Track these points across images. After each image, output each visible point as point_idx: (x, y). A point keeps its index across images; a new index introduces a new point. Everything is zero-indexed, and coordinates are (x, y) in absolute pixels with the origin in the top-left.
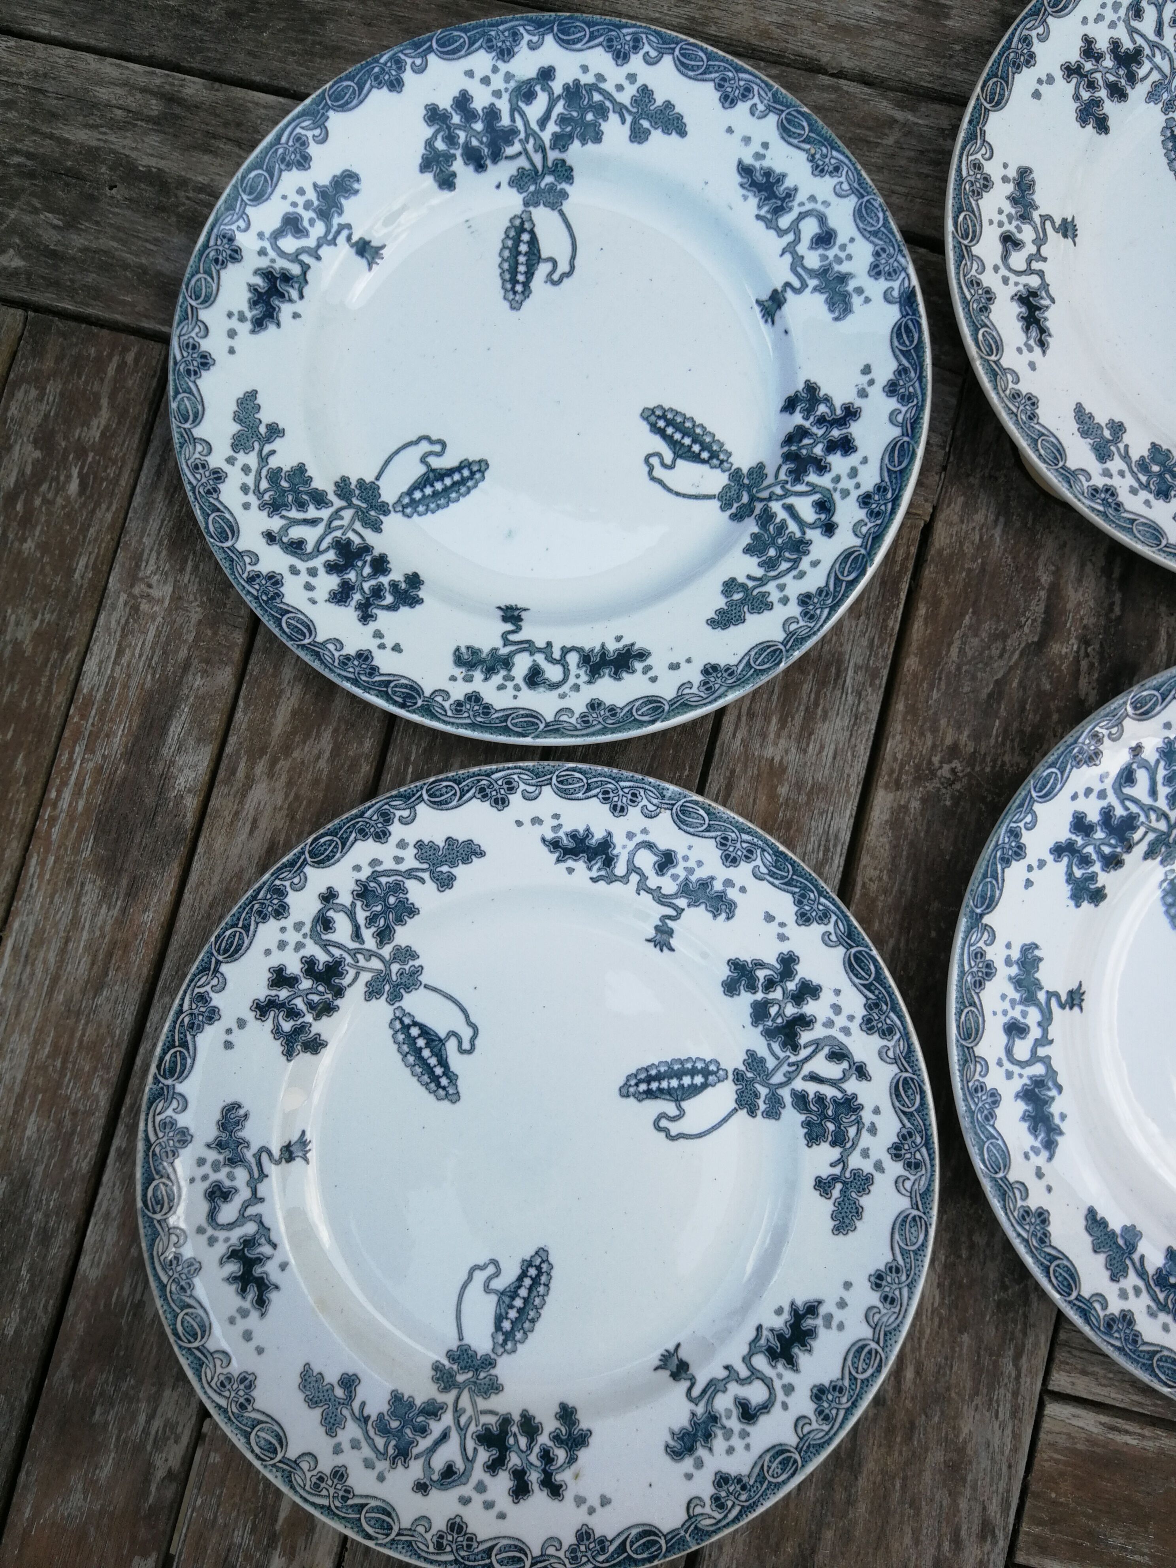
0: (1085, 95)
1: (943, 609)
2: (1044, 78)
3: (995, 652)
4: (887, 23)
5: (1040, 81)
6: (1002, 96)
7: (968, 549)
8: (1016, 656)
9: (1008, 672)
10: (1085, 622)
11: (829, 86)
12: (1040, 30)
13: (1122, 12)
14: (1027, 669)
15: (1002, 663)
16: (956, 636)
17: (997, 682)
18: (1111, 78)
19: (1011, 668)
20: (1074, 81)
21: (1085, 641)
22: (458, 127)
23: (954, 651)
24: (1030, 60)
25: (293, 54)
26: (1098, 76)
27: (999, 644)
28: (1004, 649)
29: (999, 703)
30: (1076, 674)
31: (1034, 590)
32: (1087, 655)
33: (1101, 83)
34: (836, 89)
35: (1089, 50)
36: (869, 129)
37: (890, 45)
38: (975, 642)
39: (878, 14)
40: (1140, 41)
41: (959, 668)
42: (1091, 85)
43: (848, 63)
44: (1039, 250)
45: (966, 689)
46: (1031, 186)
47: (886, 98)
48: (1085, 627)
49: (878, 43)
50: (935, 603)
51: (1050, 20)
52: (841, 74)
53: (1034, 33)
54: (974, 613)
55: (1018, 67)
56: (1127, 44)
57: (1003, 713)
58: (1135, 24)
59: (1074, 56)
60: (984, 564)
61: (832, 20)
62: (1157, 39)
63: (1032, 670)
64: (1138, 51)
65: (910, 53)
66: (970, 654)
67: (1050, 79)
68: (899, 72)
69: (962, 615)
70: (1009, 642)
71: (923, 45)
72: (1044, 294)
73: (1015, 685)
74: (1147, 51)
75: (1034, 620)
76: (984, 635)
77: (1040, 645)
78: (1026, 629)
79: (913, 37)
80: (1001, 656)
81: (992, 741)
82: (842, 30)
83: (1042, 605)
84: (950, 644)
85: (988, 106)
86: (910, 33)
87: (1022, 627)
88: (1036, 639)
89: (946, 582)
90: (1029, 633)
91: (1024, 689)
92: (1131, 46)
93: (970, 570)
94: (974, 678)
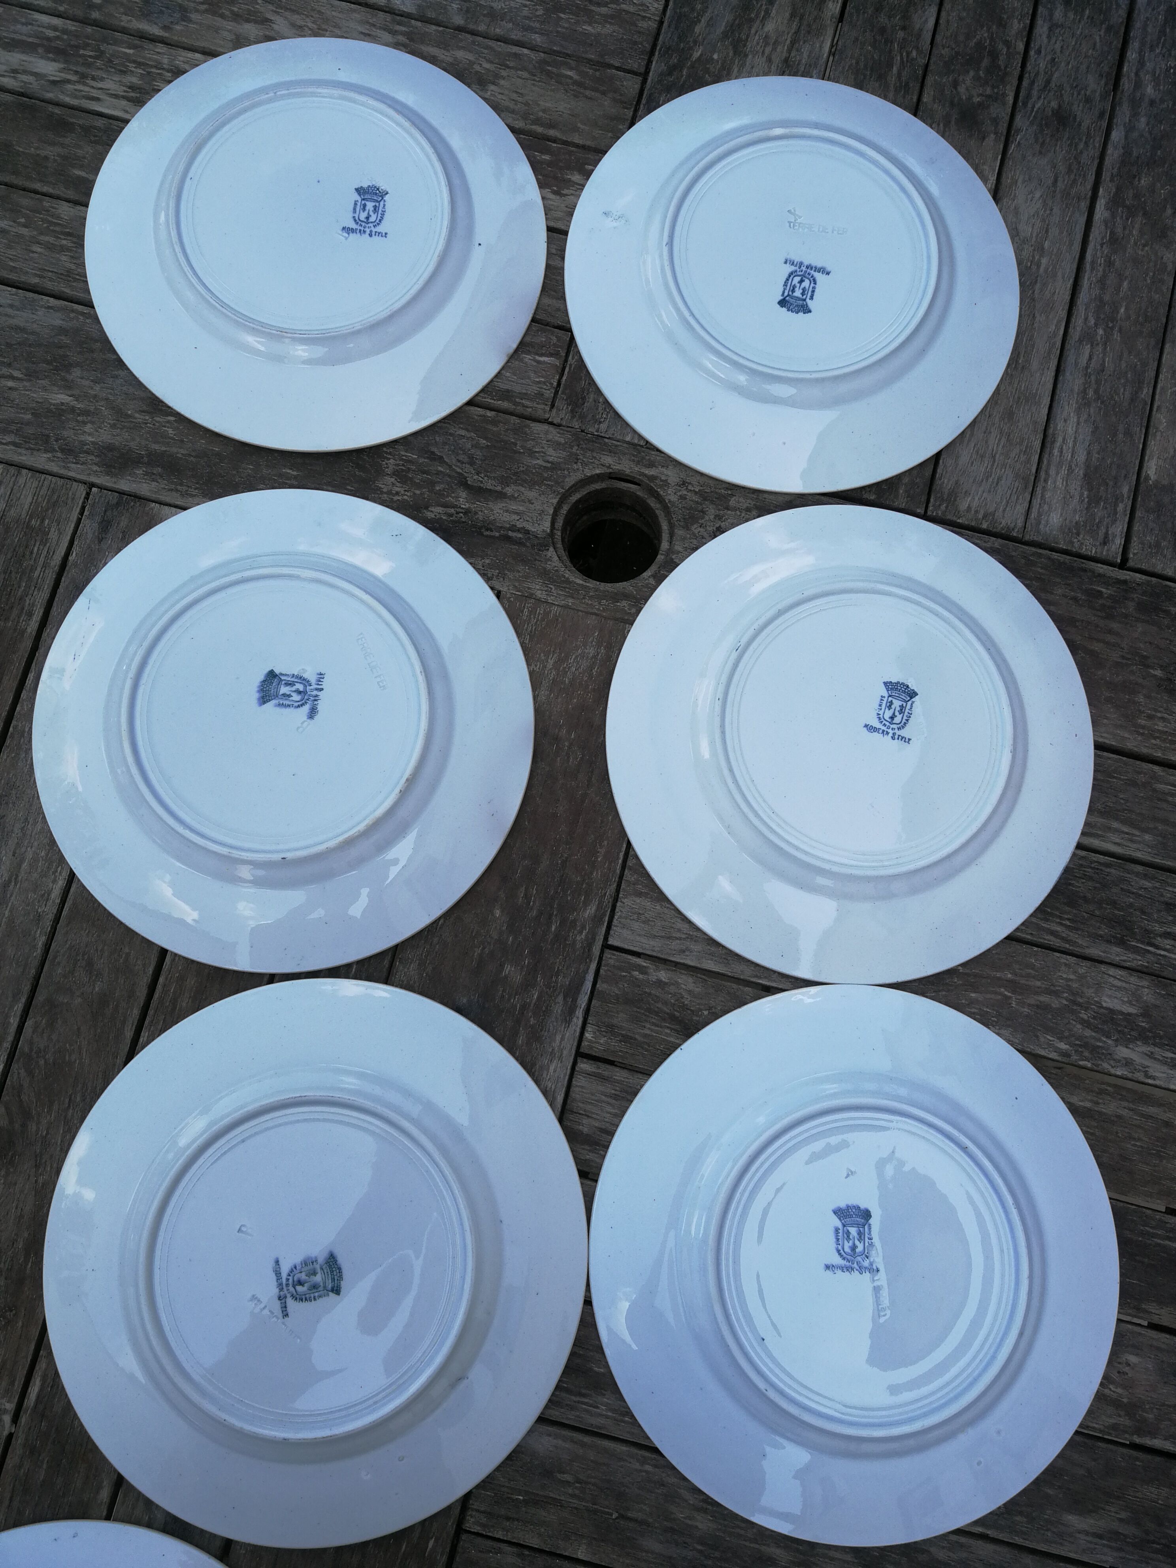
1: (490, 427)
3: (461, 457)
7: (530, 444)
8: (459, 470)
9: (447, 464)
10: (480, 513)
14: (449, 476)
15: (454, 461)
16: (472, 434)
17: (441, 457)
19: (450, 467)
21: (467, 512)
23: (463, 433)
25: (857, 63)
27: (466, 460)
28: (463, 463)
29: (428, 458)
30: (445, 506)
31: (502, 483)
32: (457, 513)
38: (469, 446)
41: (451, 435)
45: (437, 439)
48: (476, 513)
50: (494, 422)
54: (488, 446)
57: (421, 460)
60: (520, 453)
63: (449, 480)
66: (460, 442)
69: (486, 438)
70: (467, 466)
73: (440, 468)
75: (481, 482)
76: (473, 451)
77: (463, 483)
78: (476, 477)
80: (459, 461)
81: (403, 453)
83: (491, 487)
84: (468, 430)
87: (478, 474)
88: (469, 483)
89: (508, 430)
90: (473, 479)
91: (437, 474)
93: (516, 444)
94: (445, 443)
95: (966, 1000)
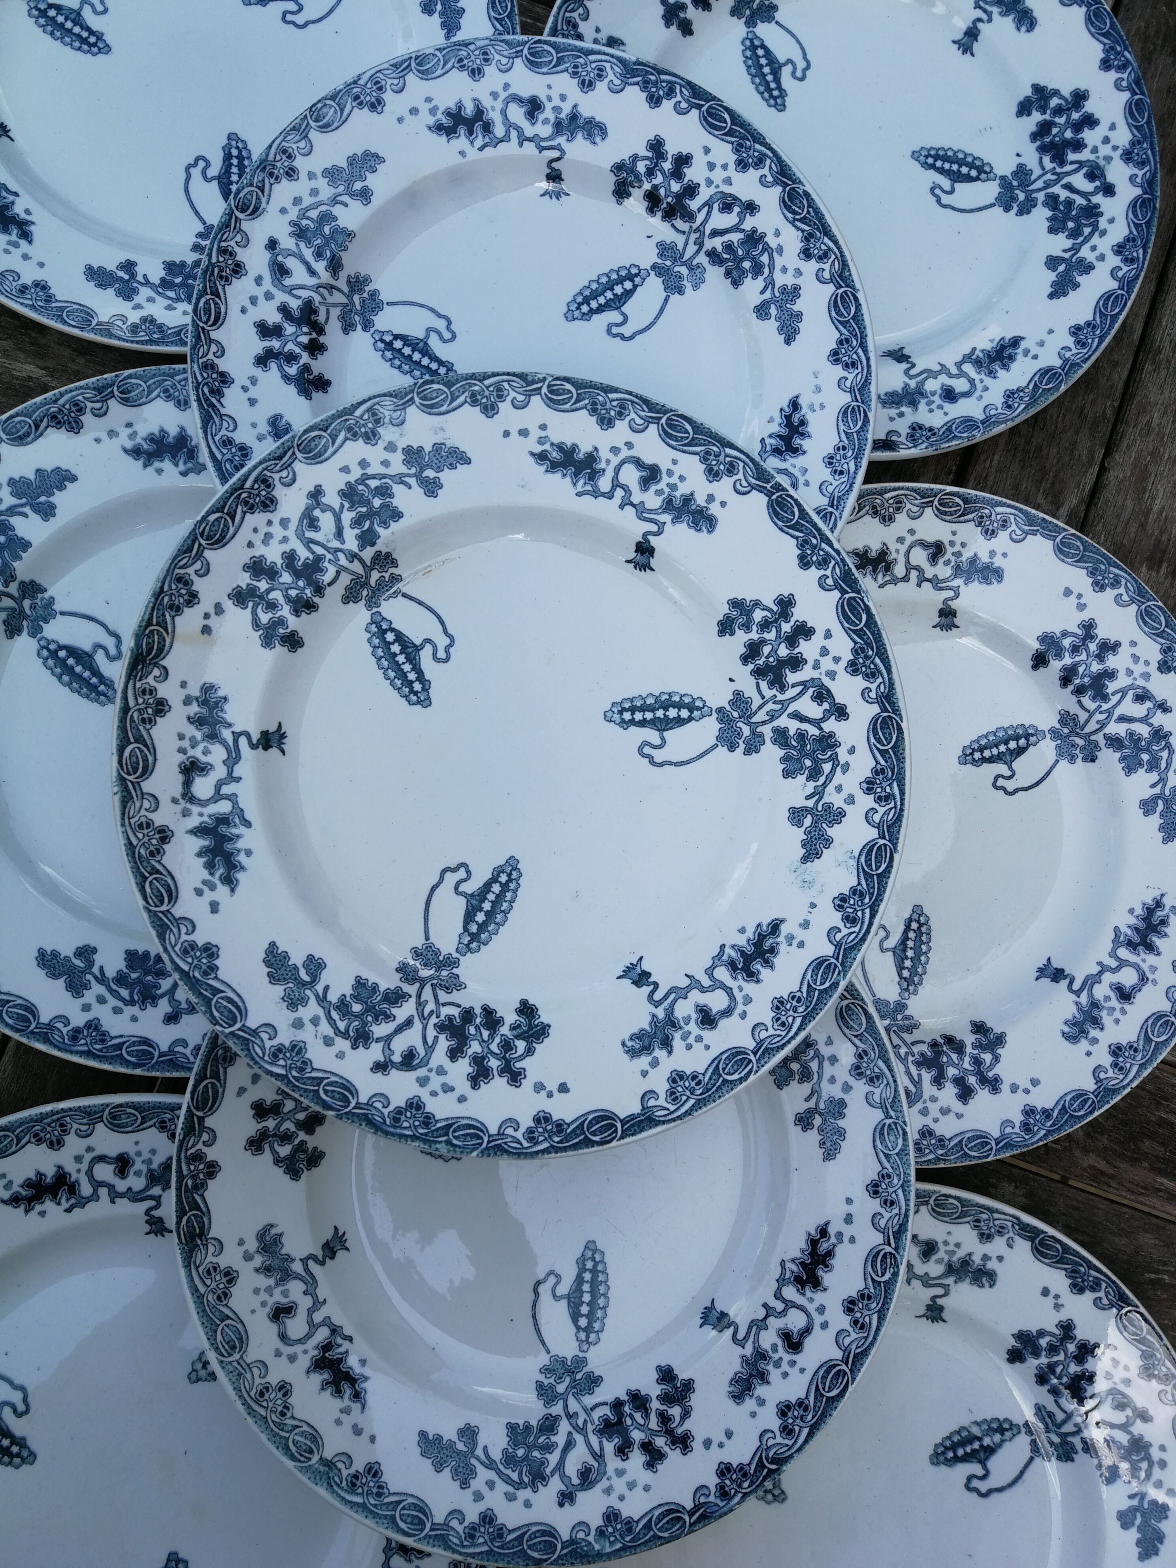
0: (1067, 642)
2: (1082, 601)
4: (1147, 516)
5: (1080, 596)
6: (1067, 555)
11: (1093, 457)
12: (1125, 598)
13: (1141, 682)
18: (1081, 669)
20: (1079, 632)
22: (1069, 117)
24: (1099, 586)
26: (1084, 656)
33: (1077, 659)
34: (1091, 462)
35: (1108, 648)
36: (1053, 484)
37: (1126, 514)
39: (1156, 509)
40: (1115, 699)
42: (1075, 649)
43: (1112, 476)
44: (928, 580)
46: (986, 580)
47: (1080, 502)
49: (1129, 504)
51: (1134, 607)
52: (1103, 470)
53: (1122, 590)
55: (1092, 573)
56: (1112, 687)
58: (1130, 695)
59: (1102, 632)
61: (1152, 469)
62: (1115, 716)
64: (1105, 698)
65: (1118, 531)
67: (1081, 607)
68: (1102, 517)
71: (1125, 541)
72: (888, 578)
74: (1105, 706)
79: (1132, 535)
82: (1142, 476)
85: (1058, 540)
86: (1136, 532)
92: (1109, 691)
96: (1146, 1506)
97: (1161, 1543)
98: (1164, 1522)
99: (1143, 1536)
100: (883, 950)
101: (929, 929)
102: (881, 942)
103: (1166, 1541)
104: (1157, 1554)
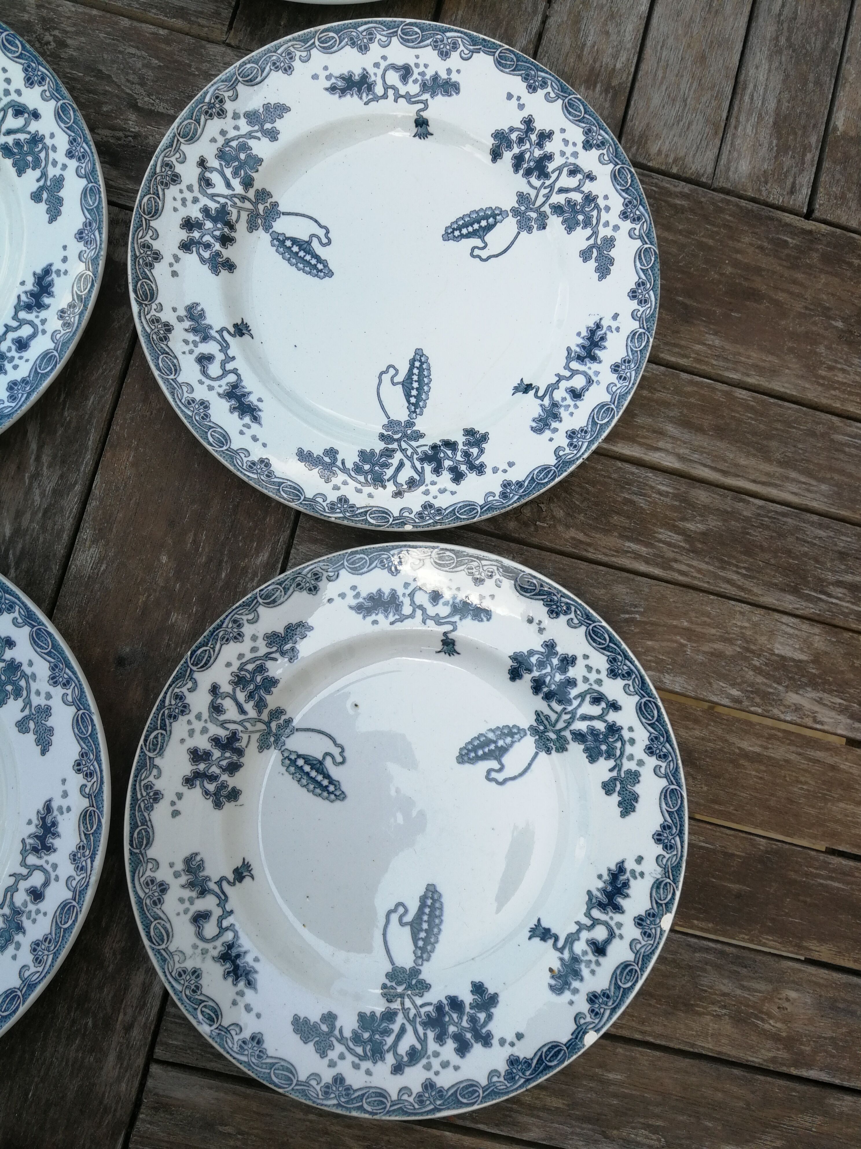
0: (514, 136)
1: (163, 46)
2: (521, 102)
3: (131, 77)
4: (582, 49)
5: (519, 98)
6: (505, 66)
7: (205, 66)
8: (128, 91)
9: (115, 83)
10: (150, 137)
11: (537, 8)
12: (552, 95)
13: (572, 160)
14: (117, 96)
15: (123, 80)
16: (143, 53)
17: (109, 76)
18: (527, 156)
19: (119, 86)
20: (522, 127)
21: (136, 136)
23: (133, 51)
24: (532, 89)
26: (528, 146)
27: (136, 80)
28: (133, 83)
29: (94, 76)
30: (113, 128)
31: (174, 106)
32: (126, 137)
33: (523, 148)
34: (535, 12)
35: (545, 136)
36: (506, 30)
37: (566, 48)
38: (139, 65)
39: (589, 44)
40: (554, 176)
41: (120, 52)
42: (521, 141)
43: (552, 22)
44: (402, 96)
45: (105, 56)
46: (447, 93)
47: (529, 42)
48: (146, 137)
49: (568, 41)
50: (167, 41)
51: (560, 102)
52: (545, 19)
53: (549, 89)
54: (160, 66)
55: (525, 79)
56: (551, 166)
57: (87, 79)
58: (565, 171)
59: (539, 125)
60: (195, 75)
61: (584, 14)
62: (556, 190)
63: (117, 101)
64: (547, 176)
65: (560, 61)
66: (130, 60)
67: (521, 107)
68: (547, 52)
69: (158, 58)
70: (138, 87)
72: (370, 97)
73: (107, 88)
74: (548, 183)
75: (153, 105)
76: (144, 71)
77: (134, 106)
78: (146, 99)
79: (572, 64)
80: (128, 81)
81: (68, 70)
82: (577, 20)
83: (164, 111)
84: (138, 48)
85: (497, 54)
86: (574, 62)
87: (149, 96)
88: (139, 105)
89: (181, 50)
90: (144, 101)
91: (104, 94)
92: (550, 170)
93: (190, 66)
94: (113, 62)
95: (642, 647)
96: (623, 775)
97: (637, 802)
98: (637, 785)
99: (623, 798)
100: (394, 384)
101: (429, 365)
102: (392, 378)
103: (640, 800)
104: (634, 811)
